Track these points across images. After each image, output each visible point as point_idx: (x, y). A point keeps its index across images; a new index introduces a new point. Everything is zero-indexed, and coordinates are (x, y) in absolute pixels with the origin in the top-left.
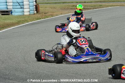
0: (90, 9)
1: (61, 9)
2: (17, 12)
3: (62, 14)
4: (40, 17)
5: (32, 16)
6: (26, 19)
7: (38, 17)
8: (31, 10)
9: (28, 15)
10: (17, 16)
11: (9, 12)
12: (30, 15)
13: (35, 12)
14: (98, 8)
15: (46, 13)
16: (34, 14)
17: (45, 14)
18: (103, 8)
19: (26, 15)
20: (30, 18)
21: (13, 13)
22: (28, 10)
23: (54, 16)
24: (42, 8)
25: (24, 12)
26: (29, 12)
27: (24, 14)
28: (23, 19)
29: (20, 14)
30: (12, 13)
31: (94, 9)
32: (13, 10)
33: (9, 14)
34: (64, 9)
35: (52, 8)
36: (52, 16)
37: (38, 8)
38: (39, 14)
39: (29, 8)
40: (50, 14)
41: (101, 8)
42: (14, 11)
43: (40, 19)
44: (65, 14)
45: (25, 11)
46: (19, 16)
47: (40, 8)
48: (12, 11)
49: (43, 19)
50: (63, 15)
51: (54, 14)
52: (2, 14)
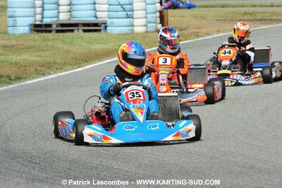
1: (217, 20)
2: (117, 26)
3: (218, 31)
5: (151, 35)
8: (150, 23)
9: (143, 33)
10: (118, 34)
11: (100, 26)
12: (147, 32)
13: (160, 26)
15: (184, 30)
16: (157, 31)
17: (181, 30)
19: (137, 34)
20: (147, 40)
21: (108, 28)
22: (143, 21)
23: (201, 36)
24: (174, 17)
25: (133, 25)
26: (146, 26)
27: (133, 30)
29: (126, 29)
30: (106, 27)
32: (109, 21)
33: (100, 30)
34: (224, 20)
35: (196, 18)
36: (198, 36)
37: (165, 18)
39: (146, 18)
40: (192, 31)
42: (112, 23)
45: (135, 24)
46: (121, 35)
47: (170, 18)
48: (106, 23)
50: (222, 34)
51: (202, 30)
52: (85, 31)
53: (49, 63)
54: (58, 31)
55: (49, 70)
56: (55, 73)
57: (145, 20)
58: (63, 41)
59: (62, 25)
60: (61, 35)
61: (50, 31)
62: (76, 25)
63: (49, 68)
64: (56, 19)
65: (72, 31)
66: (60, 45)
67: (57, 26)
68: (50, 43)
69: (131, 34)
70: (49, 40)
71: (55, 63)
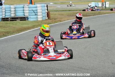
0: (91, 15)
1: (67, 16)
2: (32, 18)
3: (68, 20)
4: (51, 22)
6: (40, 24)
7: (49, 22)
8: (44, 17)
9: (41, 21)
10: (32, 21)
11: (26, 18)
12: (43, 20)
13: (47, 18)
14: (97, 15)
15: (56, 19)
16: (46, 20)
17: (55, 19)
18: (101, 15)
19: (39, 21)
20: (43, 23)
21: (29, 19)
22: (41, 16)
23: (62, 22)
24: (52, 14)
25: (37, 18)
26: (42, 18)
27: (38, 20)
28: (37, 24)
29: (35, 19)
30: (28, 19)
31: (94, 15)
32: (29, 17)
33: (26, 20)
34: (70, 16)
35: (60, 15)
36: (61, 21)
37: (49, 15)
38: (50, 20)
39: (42, 15)
40: (59, 20)
41: (100, 15)
42: (30, 17)
43: (51, 23)
44: (71, 19)
46: (33, 21)
47: (50, 15)
49: (53, 23)
50: (69, 21)
51: (62, 19)
52: (20, 20)
53: (8, 32)
54: (11, 20)
55: (8, 35)
56: (10, 35)
57: (42, 16)
58: (13, 24)
59: (12, 18)
60: (12, 22)
61: (8, 21)
62: (17, 18)
63: (8, 33)
64: (10, 16)
65: (16, 20)
66: (12, 25)
67: (11, 19)
68: (8, 25)
69: (37, 21)
70: (8, 24)
71: (10, 32)
